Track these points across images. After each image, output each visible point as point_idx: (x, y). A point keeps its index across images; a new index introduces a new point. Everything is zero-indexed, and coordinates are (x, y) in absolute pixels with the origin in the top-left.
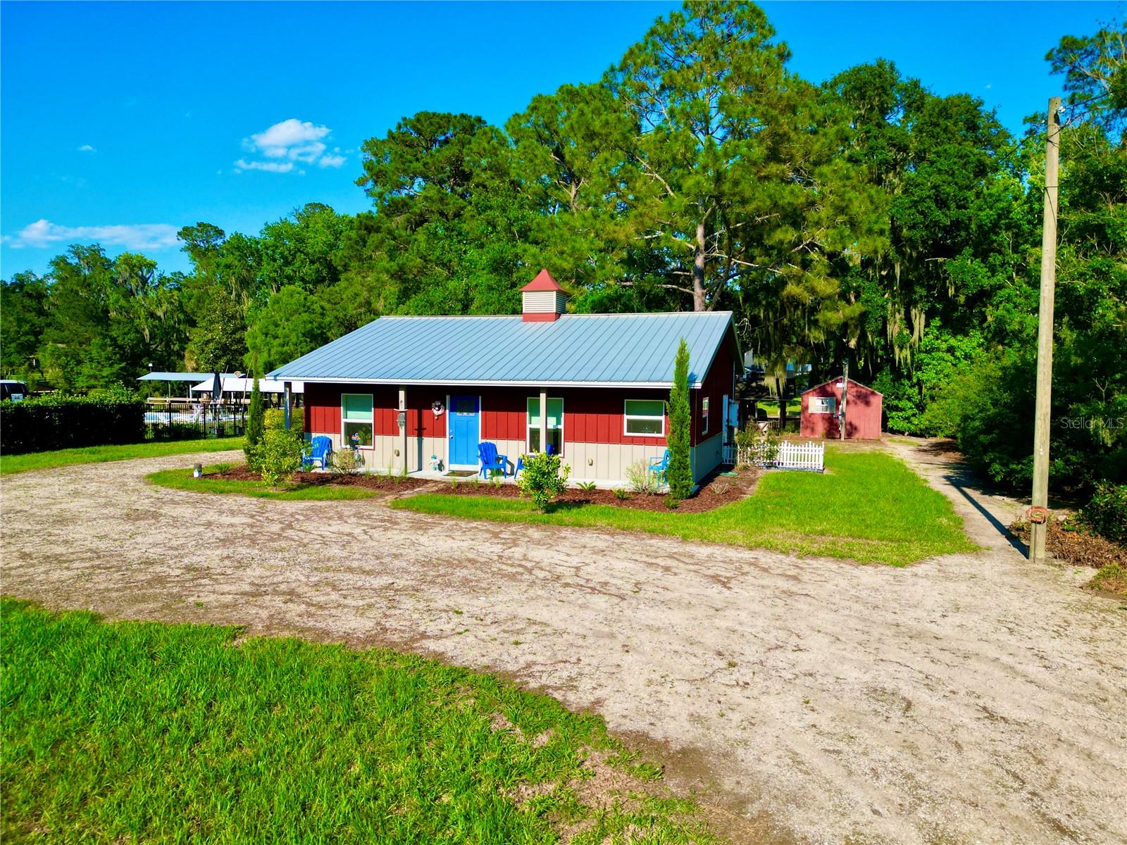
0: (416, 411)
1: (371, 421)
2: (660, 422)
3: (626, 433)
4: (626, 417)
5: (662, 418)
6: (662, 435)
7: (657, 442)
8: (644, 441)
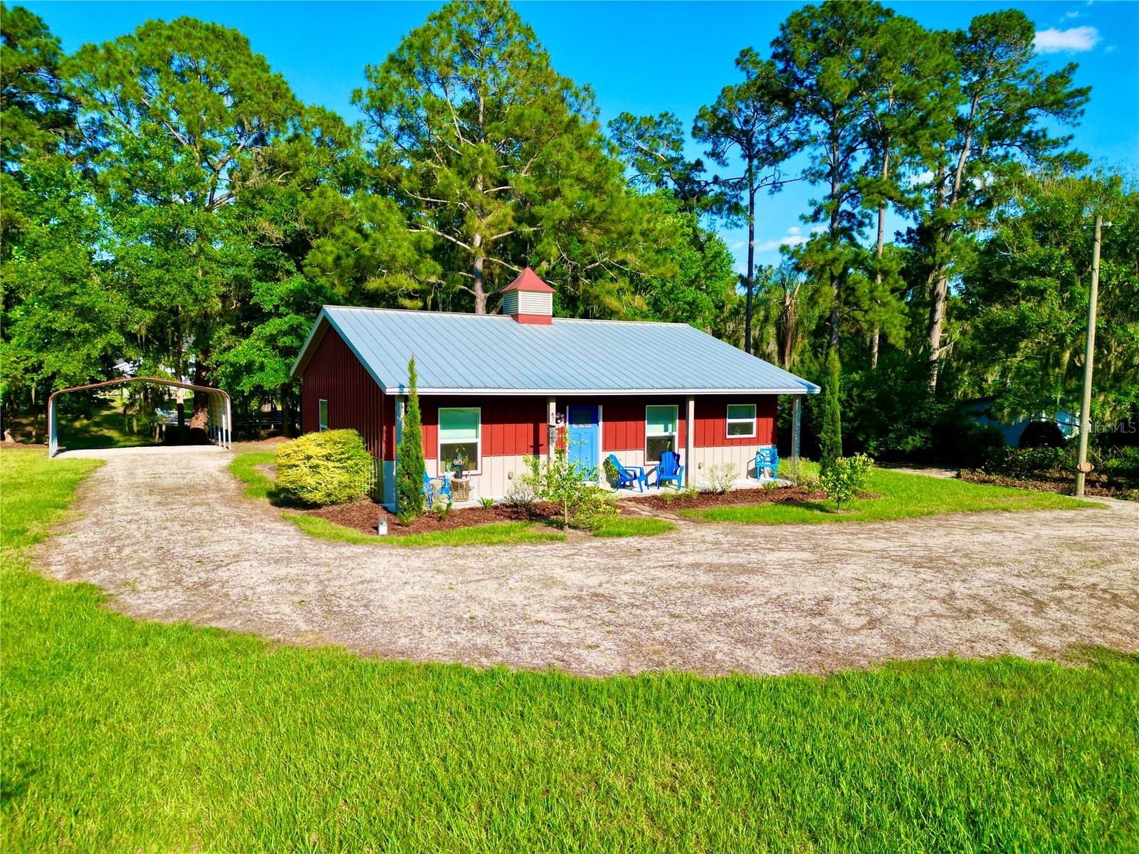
0: (531, 426)
1: (479, 441)
2: (751, 424)
3: (728, 437)
4: (729, 421)
5: (754, 421)
6: (754, 435)
7: (749, 442)
8: (740, 442)
